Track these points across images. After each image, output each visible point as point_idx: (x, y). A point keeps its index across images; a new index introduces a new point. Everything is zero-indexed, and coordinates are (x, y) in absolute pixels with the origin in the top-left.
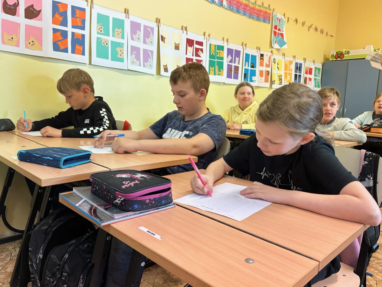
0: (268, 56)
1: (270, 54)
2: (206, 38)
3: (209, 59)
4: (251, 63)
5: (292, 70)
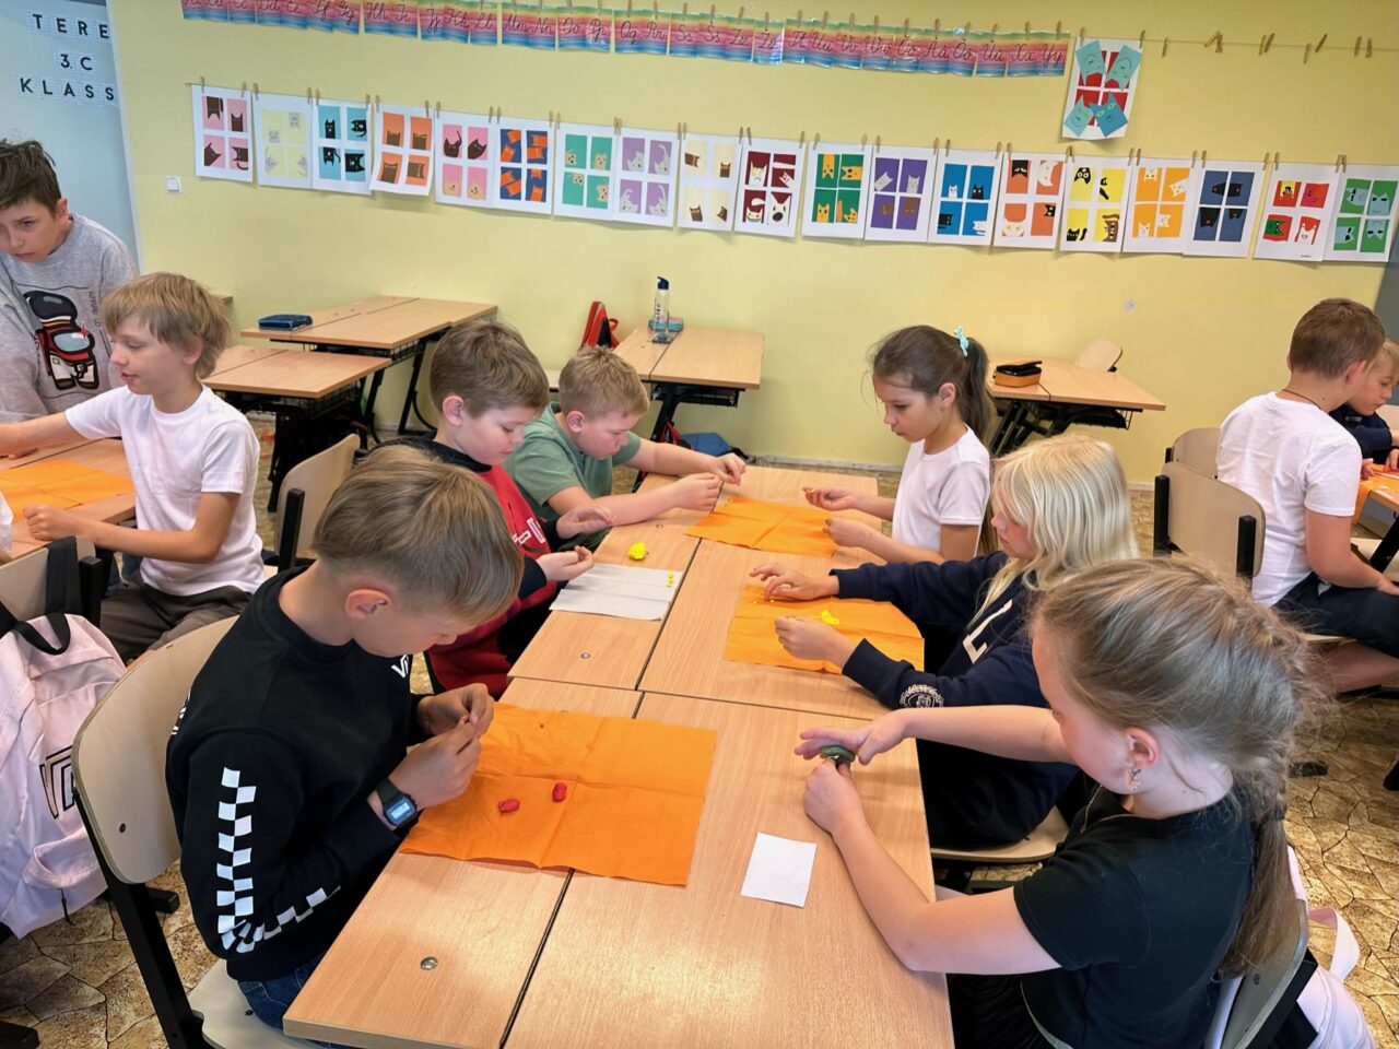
0: (1051, 165)
1: (1062, 158)
2: (804, 145)
3: (814, 188)
4: (974, 186)
5: (1182, 197)
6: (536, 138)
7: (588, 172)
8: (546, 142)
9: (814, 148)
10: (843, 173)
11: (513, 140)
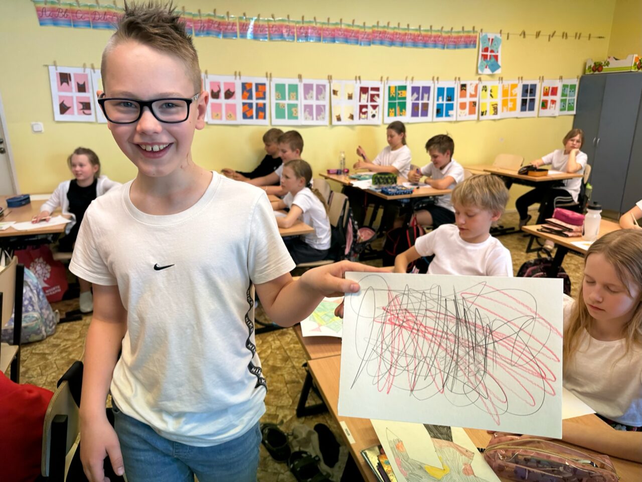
0: (474, 86)
1: (477, 82)
2: (383, 83)
3: (388, 101)
4: (448, 96)
5: (516, 95)
6: (260, 87)
7: (287, 102)
8: (265, 88)
9: (387, 83)
10: (399, 94)
11: (248, 88)
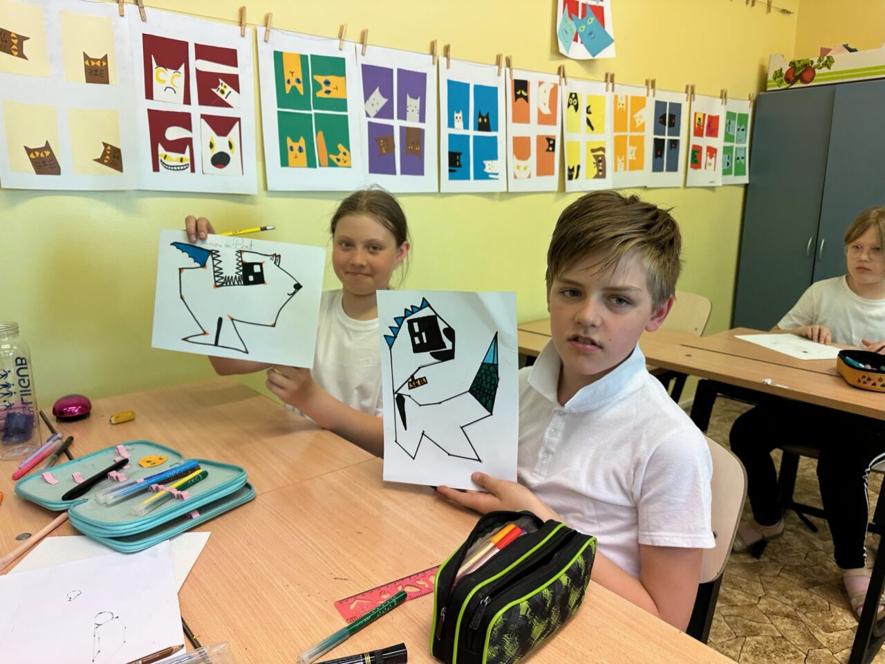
0: (548, 87)
1: (556, 79)
2: (250, 33)
3: (276, 109)
5: (642, 127)
9: (267, 39)
